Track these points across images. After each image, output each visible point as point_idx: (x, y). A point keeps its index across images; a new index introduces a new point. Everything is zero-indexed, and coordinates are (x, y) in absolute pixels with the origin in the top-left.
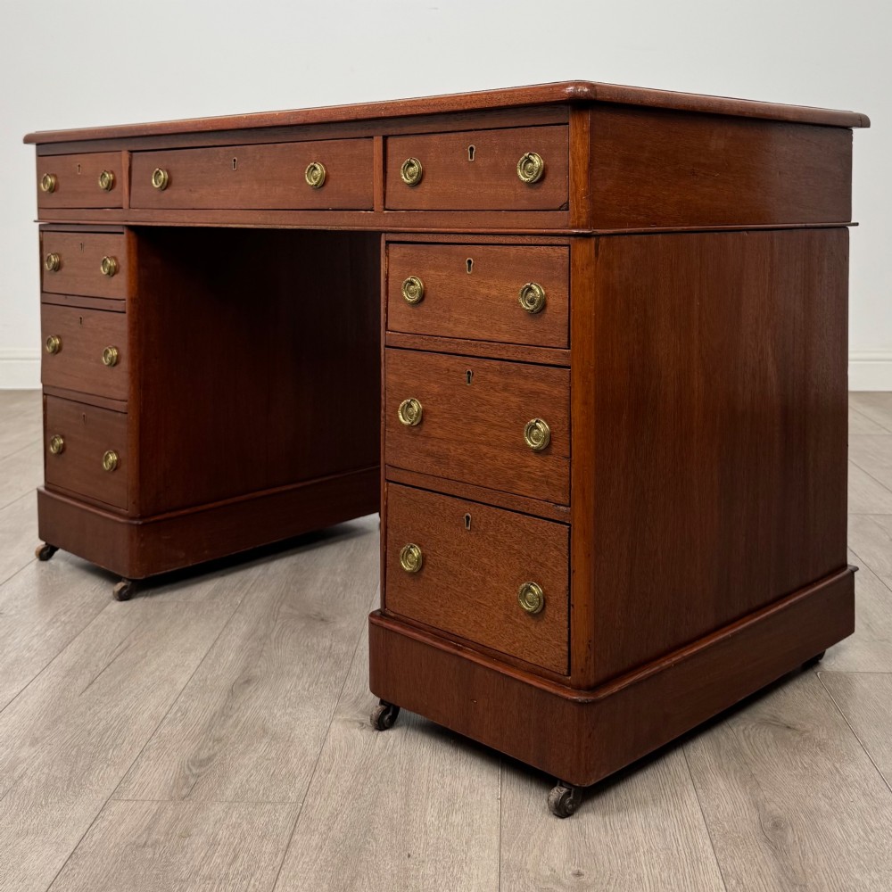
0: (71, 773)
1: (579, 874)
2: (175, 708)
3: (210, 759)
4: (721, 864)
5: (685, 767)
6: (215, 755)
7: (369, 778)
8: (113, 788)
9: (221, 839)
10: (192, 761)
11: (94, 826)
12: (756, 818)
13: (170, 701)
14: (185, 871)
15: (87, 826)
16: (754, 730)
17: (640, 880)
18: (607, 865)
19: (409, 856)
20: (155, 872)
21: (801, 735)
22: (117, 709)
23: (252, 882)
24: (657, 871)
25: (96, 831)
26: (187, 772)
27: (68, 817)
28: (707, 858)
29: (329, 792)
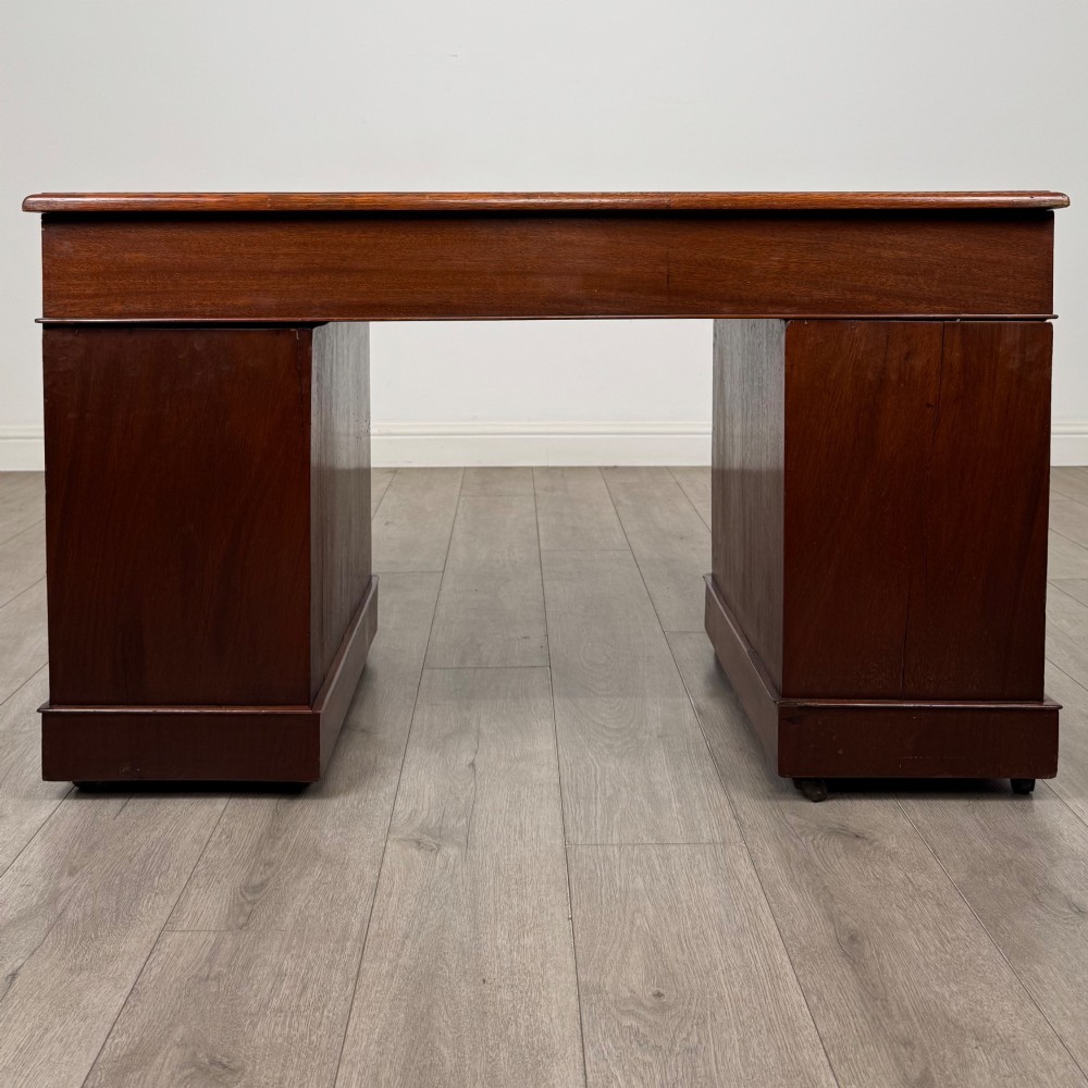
0: (117, 903)
1: (659, 995)
2: (219, 830)
3: (263, 885)
4: (801, 980)
5: (757, 880)
6: (268, 880)
7: (434, 900)
8: (165, 918)
9: (287, 970)
10: (245, 888)
11: (151, 960)
12: (831, 931)
13: (213, 823)
14: (253, 1005)
15: (144, 960)
16: (823, 840)
17: (720, 998)
18: (686, 985)
19: (484, 981)
20: (222, 1006)
21: (871, 844)
22: (156, 834)
23: (325, 1013)
24: (737, 990)
25: (153, 965)
26: (242, 900)
27: (122, 950)
28: (786, 974)
29: (394, 917)
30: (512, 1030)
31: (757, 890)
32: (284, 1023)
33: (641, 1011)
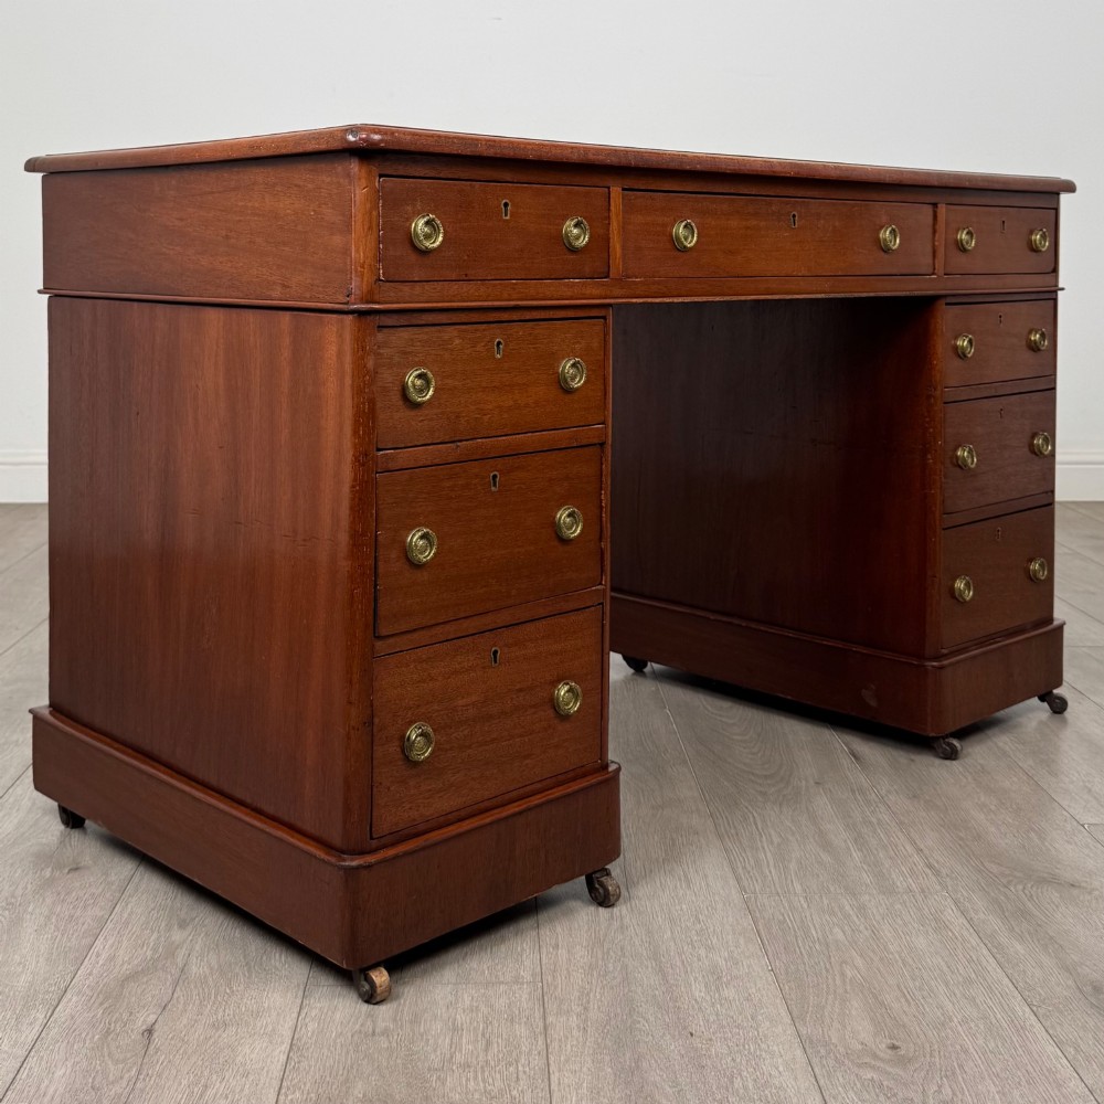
1: (894, 1047)
4: (1051, 1032)
5: (971, 930)
7: (608, 953)
9: (462, 1024)
11: (303, 1015)
12: (1070, 982)
14: (435, 1060)
15: (295, 1015)
16: (1034, 889)
17: (966, 1051)
18: (922, 1036)
19: (692, 1035)
20: (400, 1061)
21: (1090, 893)
23: (520, 1068)
24: (981, 1042)
25: (307, 1020)
27: (266, 1005)
28: (1031, 1025)
29: (567, 969)
30: (738, 1083)
31: (974, 940)
32: (476, 1078)
33: (879, 1064)
